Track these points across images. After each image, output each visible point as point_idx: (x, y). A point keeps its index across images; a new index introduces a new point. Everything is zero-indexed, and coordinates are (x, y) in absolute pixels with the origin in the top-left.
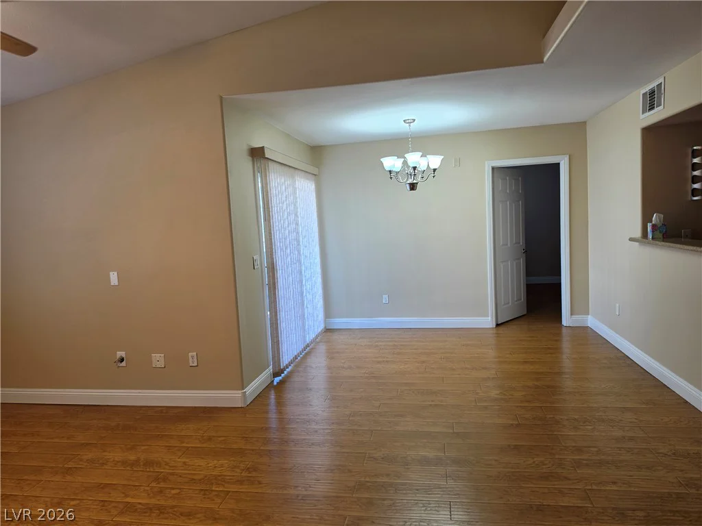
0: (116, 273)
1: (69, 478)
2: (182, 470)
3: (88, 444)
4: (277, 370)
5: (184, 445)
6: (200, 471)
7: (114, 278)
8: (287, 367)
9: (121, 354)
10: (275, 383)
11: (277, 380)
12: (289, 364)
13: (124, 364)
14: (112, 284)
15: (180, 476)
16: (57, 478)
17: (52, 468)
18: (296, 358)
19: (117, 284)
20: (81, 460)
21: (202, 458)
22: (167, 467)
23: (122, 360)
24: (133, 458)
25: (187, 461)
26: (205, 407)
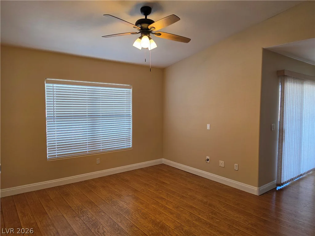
0: (209, 125)
1: (182, 199)
2: (223, 213)
3: (191, 189)
4: (279, 183)
5: (226, 203)
6: (230, 216)
7: (208, 127)
8: (286, 183)
9: (208, 157)
10: (277, 189)
11: (278, 188)
12: (287, 182)
13: (208, 162)
14: (208, 129)
15: (222, 215)
16: (179, 198)
17: (178, 194)
18: (292, 179)
19: (209, 129)
20: (187, 194)
21: (233, 211)
22: (217, 209)
23: (208, 160)
24: (205, 200)
25: (226, 210)
26: (239, 190)
